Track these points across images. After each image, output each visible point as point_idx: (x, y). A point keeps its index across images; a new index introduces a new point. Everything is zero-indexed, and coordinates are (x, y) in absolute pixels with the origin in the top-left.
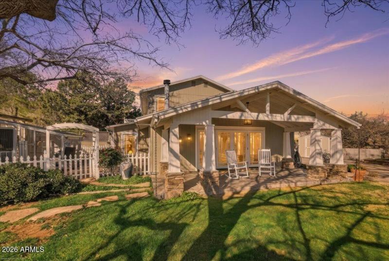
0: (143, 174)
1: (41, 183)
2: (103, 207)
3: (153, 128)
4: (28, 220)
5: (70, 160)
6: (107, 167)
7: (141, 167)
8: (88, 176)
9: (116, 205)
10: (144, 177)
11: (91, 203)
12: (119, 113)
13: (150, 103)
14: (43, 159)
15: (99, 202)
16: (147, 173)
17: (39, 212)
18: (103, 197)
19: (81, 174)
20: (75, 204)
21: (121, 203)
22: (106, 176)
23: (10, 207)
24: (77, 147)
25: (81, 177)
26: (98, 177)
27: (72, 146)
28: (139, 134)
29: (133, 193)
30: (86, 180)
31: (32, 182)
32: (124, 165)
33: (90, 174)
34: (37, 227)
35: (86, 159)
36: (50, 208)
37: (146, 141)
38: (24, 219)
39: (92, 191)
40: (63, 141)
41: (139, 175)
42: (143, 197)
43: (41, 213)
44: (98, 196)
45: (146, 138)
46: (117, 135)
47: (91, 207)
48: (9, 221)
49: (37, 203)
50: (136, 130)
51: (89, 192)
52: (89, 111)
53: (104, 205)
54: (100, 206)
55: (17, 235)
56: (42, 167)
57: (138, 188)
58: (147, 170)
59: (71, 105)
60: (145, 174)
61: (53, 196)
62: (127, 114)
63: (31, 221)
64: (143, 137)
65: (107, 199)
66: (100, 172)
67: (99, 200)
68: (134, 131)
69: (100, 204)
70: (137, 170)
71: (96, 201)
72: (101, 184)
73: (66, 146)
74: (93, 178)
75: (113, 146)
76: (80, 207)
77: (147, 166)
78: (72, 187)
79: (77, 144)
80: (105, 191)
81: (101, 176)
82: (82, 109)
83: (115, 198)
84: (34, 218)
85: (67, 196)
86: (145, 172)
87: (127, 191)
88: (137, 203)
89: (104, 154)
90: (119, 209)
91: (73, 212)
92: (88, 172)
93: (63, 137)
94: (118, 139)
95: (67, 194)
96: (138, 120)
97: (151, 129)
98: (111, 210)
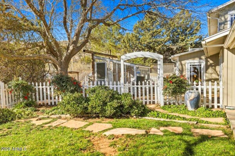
0: (213, 107)
1: (115, 103)
2: (164, 138)
3: (228, 49)
4: (103, 134)
5: (139, 86)
6: (172, 95)
7: (210, 98)
8: (154, 103)
9: (180, 139)
10: (214, 110)
11: (153, 130)
12: (184, 45)
13: (220, 24)
14: (120, 84)
15: (162, 131)
16: (218, 107)
17: (112, 129)
18: (166, 126)
19: (148, 101)
20: (139, 128)
21: (186, 138)
22: (170, 104)
23: (97, 120)
24: (146, 76)
25: (148, 103)
26: (162, 104)
27: (142, 76)
28: (207, 61)
29: (202, 128)
30: (152, 106)
31: (110, 102)
32: (190, 94)
33: (156, 101)
34: (108, 142)
35: (152, 86)
36: (120, 127)
37: (215, 70)
38: (101, 132)
39: (156, 117)
40: (135, 71)
41: (208, 107)
42: (217, 137)
43: (112, 130)
44: (160, 124)
45: (215, 66)
46: (182, 64)
47: (154, 135)
48: (93, 131)
49: (113, 120)
50: (203, 57)
51: (153, 118)
52: (157, 46)
53: (167, 135)
54: (162, 136)
55: (93, 145)
56: (119, 91)
57: (207, 122)
58: (219, 102)
59: (143, 43)
60: (216, 107)
61: (125, 116)
62: (191, 44)
63: (105, 135)
64: (211, 65)
65: (170, 129)
66: (165, 100)
67: (162, 129)
68: (200, 59)
69: (162, 134)
70: (205, 101)
71: (159, 129)
72: (165, 112)
73: (138, 75)
74: (158, 105)
75: (177, 73)
76: (143, 132)
77: (218, 98)
78: (139, 111)
79: (147, 73)
80: (168, 120)
81: (165, 104)
82: (151, 45)
83: (180, 130)
84: (107, 133)
85: (134, 118)
86: (216, 104)
87: (193, 124)
88: (208, 143)
89: (168, 82)
90: (183, 146)
91: (137, 136)
92: (154, 99)
93: (135, 68)
94: (182, 68)
95: (135, 117)
96: (207, 41)
97: (226, 51)
98: (174, 144)
